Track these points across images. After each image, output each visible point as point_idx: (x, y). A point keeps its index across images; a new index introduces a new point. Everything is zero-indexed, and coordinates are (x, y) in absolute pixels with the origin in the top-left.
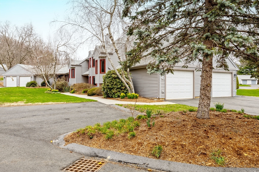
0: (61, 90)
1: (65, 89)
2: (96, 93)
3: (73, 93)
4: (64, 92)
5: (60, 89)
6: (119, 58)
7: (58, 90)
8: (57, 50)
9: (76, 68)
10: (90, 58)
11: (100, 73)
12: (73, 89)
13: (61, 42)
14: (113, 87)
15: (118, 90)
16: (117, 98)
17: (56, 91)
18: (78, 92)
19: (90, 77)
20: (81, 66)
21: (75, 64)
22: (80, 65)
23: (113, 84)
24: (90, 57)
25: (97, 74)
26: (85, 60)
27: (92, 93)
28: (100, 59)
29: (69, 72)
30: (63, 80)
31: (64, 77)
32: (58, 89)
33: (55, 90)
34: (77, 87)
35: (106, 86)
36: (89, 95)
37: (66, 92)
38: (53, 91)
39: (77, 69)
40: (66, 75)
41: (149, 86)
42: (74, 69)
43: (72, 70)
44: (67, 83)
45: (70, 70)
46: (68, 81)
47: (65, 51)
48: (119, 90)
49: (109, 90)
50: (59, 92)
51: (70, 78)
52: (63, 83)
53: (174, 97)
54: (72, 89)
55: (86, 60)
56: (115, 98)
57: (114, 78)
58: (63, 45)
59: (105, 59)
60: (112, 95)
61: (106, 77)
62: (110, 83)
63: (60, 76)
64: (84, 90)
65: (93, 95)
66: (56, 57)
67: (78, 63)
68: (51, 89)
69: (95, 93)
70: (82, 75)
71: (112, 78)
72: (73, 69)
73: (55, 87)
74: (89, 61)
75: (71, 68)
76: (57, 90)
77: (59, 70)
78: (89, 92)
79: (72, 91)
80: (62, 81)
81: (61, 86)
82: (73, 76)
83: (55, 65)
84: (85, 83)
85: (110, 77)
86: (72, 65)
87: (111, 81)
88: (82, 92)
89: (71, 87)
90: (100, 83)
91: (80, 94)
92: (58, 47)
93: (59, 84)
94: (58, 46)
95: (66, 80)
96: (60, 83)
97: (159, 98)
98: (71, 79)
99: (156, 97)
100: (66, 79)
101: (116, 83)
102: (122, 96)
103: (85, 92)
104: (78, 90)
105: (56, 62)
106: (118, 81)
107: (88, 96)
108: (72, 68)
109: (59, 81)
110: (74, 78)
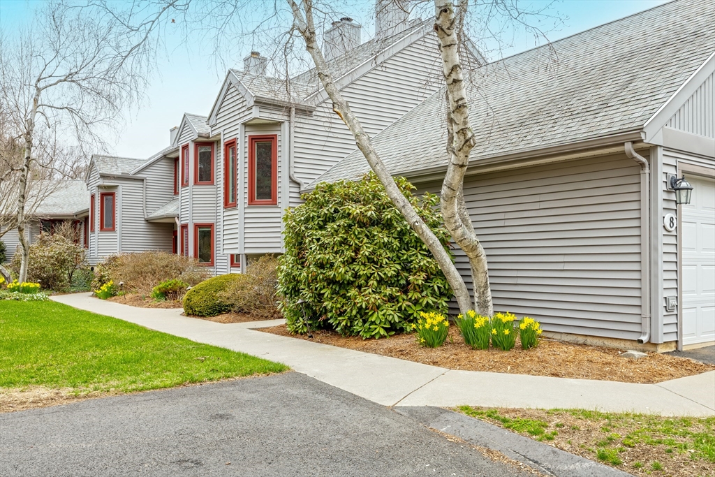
0: (50, 283)
1: (70, 277)
2: (232, 305)
3: (110, 295)
4: (64, 292)
5: (48, 278)
6: (454, 76)
7: (38, 285)
8: (36, 101)
9: (120, 188)
10: (185, 147)
11: (251, 201)
12: (109, 280)
13: (54, 64)
14: (356, 276)
15: (388, 291)
16: (382, 337)
17: (26, 290)
18: (130, 295)
19: (184, 227)
20: (142, 180)
21: (118, 173)
22: (140, 176)
23: (354, 260)
24: (181, 145)
25: (235, 206)
26: (161, 155)
27: (210, 304)
28: (248, 134)
29: (90, 207)
30: (63, 241)
31: (66, 227)
32: (38, 277)
33: (26, 284)
34: (127, 270)
35: (312, 268)
36: (192, 312)
37: (73, 292)
38: (13, 290)
39: (123, 193)
40: (79, 221)
41: (560, 267)
42: (113, 194)
43: (103, 195)
44: (81, 254)
45: (93, 197)
46: (86, 242)
47: (74, 107)
48: (394, 291)
49: (327, 292)
50: (40, 295)
51: (93, 230)
52: (60, 253)
53: (704, 333)
54: (102, 277)
55: (165, 157)
56: (373, 337)
57: (362, 225)
58: (63, 78)
59: (273, 138)
60: (351, 319)
61: (307, 220)
62: (336, 253)
63: (50, 224)
64: (162, 284)
65: (215, 310)
66: (28, 133)
67: (130, 170)
68: (6, 278)
69: (228, 303)
70: (148, 221)
71: (350, 226)
72: (108, 195)
73: (21, 272)
74: (176, 159)
75: (99, 187)
76: (32, 285)
77: (49, 201)
78: (195, 299)
79: (104, 288)
80: (59, 245)
81: (52, 264)
82: (108, 224)
83: (23, 170)
84: (161, 254)
85: (329, 219)
86: (103, 176)
87: (344, 242)
88: (151, 294)
89: (96, 270)
90: (248, 251)
91: (140, 301)
92: (39, 90)
93: (42, 257)
94: (41, 85)
95: (76, 241)
96: (47, 254)
97: (649, 342)
98: (96, 237)
99: (635, 337)
100: (78, 235)
101: (373, 253)
102: (436, 328)
103: (168, 294)
104: (132, 283)
105: (28, 158)
106: (386, 239)
107: (189, 315)
108: (105, 187)
109: (43, 242)
110: (113, 230)
